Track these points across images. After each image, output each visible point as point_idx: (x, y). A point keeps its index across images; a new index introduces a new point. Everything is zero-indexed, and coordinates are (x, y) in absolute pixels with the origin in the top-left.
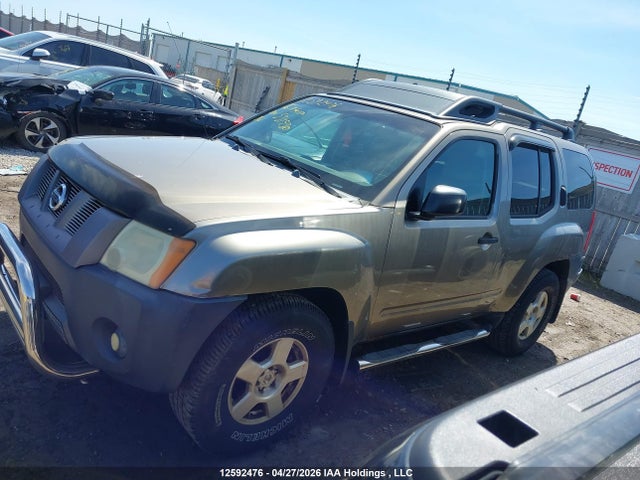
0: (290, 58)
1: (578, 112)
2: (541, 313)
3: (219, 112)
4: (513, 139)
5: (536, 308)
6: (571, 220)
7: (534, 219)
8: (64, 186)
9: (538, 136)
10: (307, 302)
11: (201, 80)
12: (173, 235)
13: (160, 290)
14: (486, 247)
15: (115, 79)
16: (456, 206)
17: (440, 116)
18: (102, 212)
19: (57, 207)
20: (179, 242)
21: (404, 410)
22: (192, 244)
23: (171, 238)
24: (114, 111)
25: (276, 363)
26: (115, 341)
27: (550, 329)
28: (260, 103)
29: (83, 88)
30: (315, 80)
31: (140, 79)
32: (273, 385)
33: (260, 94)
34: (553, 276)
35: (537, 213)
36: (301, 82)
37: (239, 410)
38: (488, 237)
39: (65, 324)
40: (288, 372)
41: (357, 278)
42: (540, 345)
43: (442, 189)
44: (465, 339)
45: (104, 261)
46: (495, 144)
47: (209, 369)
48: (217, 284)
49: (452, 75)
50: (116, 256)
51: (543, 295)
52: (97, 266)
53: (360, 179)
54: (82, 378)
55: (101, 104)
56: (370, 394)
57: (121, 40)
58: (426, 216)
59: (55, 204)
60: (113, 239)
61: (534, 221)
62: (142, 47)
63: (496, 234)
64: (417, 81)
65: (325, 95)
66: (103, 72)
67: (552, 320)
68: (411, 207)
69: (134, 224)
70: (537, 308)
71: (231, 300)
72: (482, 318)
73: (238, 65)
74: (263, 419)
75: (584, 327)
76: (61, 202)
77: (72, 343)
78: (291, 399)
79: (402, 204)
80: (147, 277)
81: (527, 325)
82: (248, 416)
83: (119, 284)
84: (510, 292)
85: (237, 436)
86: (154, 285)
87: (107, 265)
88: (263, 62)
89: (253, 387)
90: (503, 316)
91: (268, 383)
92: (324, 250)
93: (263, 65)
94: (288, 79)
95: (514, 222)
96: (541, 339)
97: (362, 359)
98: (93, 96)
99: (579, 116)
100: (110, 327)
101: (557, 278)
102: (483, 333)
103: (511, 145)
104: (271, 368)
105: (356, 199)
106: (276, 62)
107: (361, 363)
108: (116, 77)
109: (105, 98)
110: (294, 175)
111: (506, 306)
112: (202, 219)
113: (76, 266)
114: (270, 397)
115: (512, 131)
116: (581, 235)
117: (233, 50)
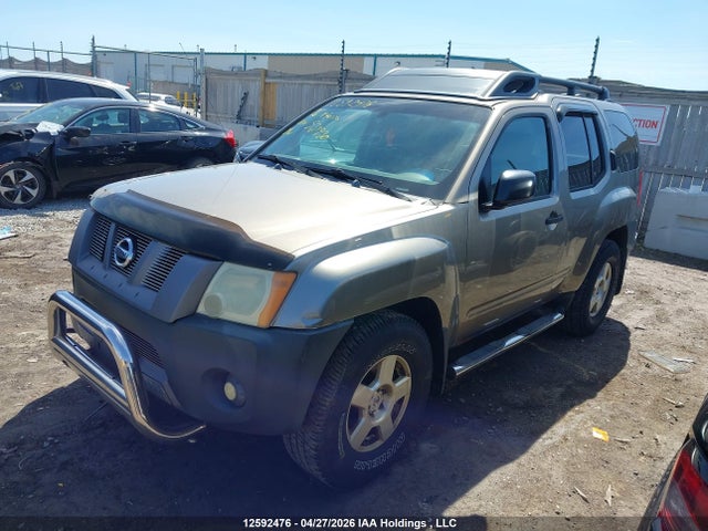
0: (254, 55)
1: (591, 68)
2: (606, 287)
3: (208, 129)
4: (559, 110)
5: (602, 282)
6: (623, 184)
7: (591, 190)
8: (129, 240)
9: (579, 102)
10: (403, 316)
11: (163, 97)
12: (273, 270)
13: (271, 328)
14: (553, 226)
15: (88, 112)
16: (526, 190)
17: (486, 97)
18: (187, 259)
19: (126, 263)
20: (282, 277)
21: (500, 409)
22: (293, 275)
23: (272, 273)
24: (89, 148)
25: (384, 383)
26: (230, 391)
27: (616, 301)
28: (239, 112)
29: (54, 128)
30: (298, 77)
31: (113, 108)
32: (382, 407)
33: (238, 102)
34: (614, 245)
35: (592, 183)
36: (283, 81)
37: (356, 437)
38: (553, 216)
39: (166, 383)
40: (394, 391)
41: (442, 279)
42: (609, 320)
43: (508, 174)
44: (543, 326)
45: (201, 309)
46: (545, 118)
47: (329, 400)
48: (326, 311)
49: (449, 48)
50: (215, 302)
51: (607, 267)
52: (194, 316)
53: (421, 178)
54: (189, 437)
55: (77, 143)
56: (463, 401)
57: (65, 65)
58: (498, 206)
59: (122, 260)
60: (207, 286)
61: (592, 192)
62: (92, 69)
63: (561, 212)
64: (399, 59)
65: (352, 94)
66: (71, 106)
67: (618, 292)
68: (483, 198)
69: (226, 266)
70: (603, 280)
71: (340, 326)
72: (554, 302)
73: (208, 72)
74: (378, 444)
75: (643, 293)
76: (129, 258)
77: (176, 403)
78: (399, 418)
79: (474, 197)
80: (255, 317)
81: (596, 300)
82: (365, 443)
83: (226, 330)
84: (577, 270)
85: (359, 465)
86: (264, 324)
87: (206, 314)
88: (225, 65)
89: (366, 413)
90: (573, 295)
91: (378, 405)
92: (417, 258)
93: (226, 68)
94: (268, 80)
95: (575, 195)
96: (610, 314)
97: (456, 365)
98: (67, 136)
99: (592, 71)
100: (222, 377)
101: (617, 247)
102: (558, 317)
103: (559, 116)
104: (378, 391)
105: (427, 200)
106: (239, 62)
107: (456, 368)
108: (87, 109)
109: (81, 136)
110: (355, 185)
111: (576, 285)
112: (297, 247)
113: (172, 321)
114: (381, 418)
115: (557, 101)
116: (635, 198)
117: (198, 57)
